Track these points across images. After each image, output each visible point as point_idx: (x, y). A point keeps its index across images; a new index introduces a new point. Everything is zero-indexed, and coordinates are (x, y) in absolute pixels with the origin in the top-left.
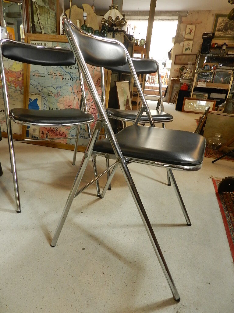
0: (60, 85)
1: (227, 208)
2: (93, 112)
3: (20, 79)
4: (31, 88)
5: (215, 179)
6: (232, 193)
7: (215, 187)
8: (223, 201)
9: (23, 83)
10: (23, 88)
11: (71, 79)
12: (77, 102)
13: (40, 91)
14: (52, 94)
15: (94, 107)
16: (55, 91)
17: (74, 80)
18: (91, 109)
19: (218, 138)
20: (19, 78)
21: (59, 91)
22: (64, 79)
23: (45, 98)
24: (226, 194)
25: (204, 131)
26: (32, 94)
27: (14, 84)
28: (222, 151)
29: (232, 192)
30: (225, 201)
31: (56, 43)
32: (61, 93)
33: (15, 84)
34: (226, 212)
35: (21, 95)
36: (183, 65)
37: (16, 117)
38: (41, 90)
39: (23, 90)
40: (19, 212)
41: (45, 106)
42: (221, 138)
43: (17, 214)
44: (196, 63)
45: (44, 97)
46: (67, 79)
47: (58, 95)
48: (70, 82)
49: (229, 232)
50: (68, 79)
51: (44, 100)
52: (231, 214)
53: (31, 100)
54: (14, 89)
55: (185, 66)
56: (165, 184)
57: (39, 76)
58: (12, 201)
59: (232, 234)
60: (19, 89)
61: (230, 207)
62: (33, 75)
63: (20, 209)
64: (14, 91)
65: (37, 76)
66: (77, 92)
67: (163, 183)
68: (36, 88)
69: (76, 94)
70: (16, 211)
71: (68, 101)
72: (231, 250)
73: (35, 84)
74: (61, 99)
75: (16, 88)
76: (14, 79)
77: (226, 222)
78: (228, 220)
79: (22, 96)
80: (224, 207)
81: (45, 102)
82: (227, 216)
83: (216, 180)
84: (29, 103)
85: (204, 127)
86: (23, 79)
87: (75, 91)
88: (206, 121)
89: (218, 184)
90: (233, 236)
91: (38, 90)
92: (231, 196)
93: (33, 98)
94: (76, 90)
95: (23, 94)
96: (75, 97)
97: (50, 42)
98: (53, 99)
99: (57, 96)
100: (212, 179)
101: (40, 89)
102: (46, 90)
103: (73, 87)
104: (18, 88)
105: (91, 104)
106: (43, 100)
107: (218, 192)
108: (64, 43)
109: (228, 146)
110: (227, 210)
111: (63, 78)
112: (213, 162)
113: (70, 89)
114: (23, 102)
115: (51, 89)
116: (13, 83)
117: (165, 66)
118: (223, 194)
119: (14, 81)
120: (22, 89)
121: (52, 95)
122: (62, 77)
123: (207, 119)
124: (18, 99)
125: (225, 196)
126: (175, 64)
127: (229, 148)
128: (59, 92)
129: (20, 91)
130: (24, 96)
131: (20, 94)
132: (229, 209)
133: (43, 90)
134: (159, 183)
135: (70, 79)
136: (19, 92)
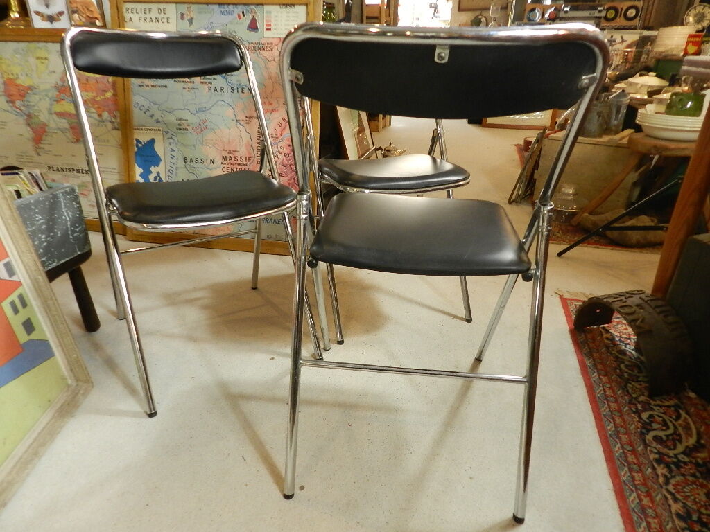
0: (204, 105)
1: (595, 365)
2: (285, 162)
3: (109, 94)
4: (137, 116)
5: (566, 296)
6: (604, 328)
7: (568, 316)
8: (586, 349)
9: (116, 103)
10: (118, 114)
11: (229, 89)
12: (248, 142)
13: (158, 122)
14: (188, 125)
15: (287, 151)
16: (193, 120)
17: (236, 91)
18: (281, 157)
19: (568, 195)
20: (104, 91)
21: (203, 117)
22: (213, 90)
23: (173, 137)
24: (591, 331)
25: (535, 180)
26: (142, 129)
27: (96, 106)
28: (579, 224)
29: (605, 326)
30: (590, 348)
31: (186, 6)
32: (208, 124)
33: (99, 108)
34: (594, 376)
35: (115, 131)
36: (478, 13)
37: (126, 214)
38: (160, 119)
39: (118, 120)
40: (152, 415)
41: (174, 154)
42: (575, 194)
43: (150, 419)
44: (509, 5)
45: (169, 135)
46: (219, 89)
47: (203, 127)
48: (227, 96)
49: (601, 420)
50: (222, 89)
51: (171, 141)
52: (604, 379)
53: (140, 143)
54: (98, 118)
55: (485, 13)
56: (460, 318)
57: (152, 86)
58: (132, 391)
59: (609, 425)
60: (109, 119)
61: (601, 363)
62: (140, 85)
63: (154, 409)
64: (97, 122)
65: (148, 86)
66: (244, 118)
67: (455, 317)
68: (149, 113)
69: (242, 123)
70: (146, 413)
71: (225, 140)
72: (607, 462)
73: (146, 104)
74: (209, 136)
75: (100, 116)
76: (94, 94)
77: (595, 398)
78: (599, 393)
79: (118, 134)
80: (588, 363)
81: (173, 146)
82: (595, 385)
83: (569, 299)
84: (136, 149)
85: (536, 171)
86: (115, 95)
87: (242, 117)
88: (539, 156)
89: (573, 308)
90: (610, 430)
91: (155, 118)
92: (602, 335)
93: (144, 137)
94: (243, 114)
95: (118, 129)
96: (242, 129)
97: (170, 5)
98: (191, 137)
99: (199, 130)
100: (561, 297)
101: (158, 115)
102: (172, 119)
103: (234, 107)
104: (106, 115)
105: (280, 144)
106: (168, 141)
107: (575, 328)
108: (205, 6)
109: (591, 213)
110: (597, 369)
111: (210, 88)
112: (559, 255)
113: (229, 112)
114: (121, 148)
115: (185, 115)
116: (93, 104)
117: (435, 11)
118: (584, 332)
119: (95, 100)
120: (115, 117)
121: (187, 130)
122: (206, 86)
123: (542, 152)
124: (108, 141)
125: (589, 336)
126: (460, 9)
127: (593, 218)
128: (204, 122)
129: (111, 122)
130: (122, 134)
131: (113, 129)
132: (600, 367)
133: (164, 119)
134: (445, 316)
135: (225, 90)
136: (110, 125)
